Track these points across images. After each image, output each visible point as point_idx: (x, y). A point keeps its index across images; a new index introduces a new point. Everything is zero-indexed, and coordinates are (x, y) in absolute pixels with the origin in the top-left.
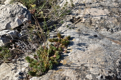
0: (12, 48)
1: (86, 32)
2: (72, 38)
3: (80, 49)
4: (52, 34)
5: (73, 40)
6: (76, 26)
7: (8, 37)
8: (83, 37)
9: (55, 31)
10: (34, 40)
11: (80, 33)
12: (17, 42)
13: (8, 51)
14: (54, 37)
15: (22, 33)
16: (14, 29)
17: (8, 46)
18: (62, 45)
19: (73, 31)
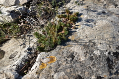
0: (20, 24)
1: (94, 8)
2: (80, 15)
3: (88, 25)
4: (60, 11)
5: (82, 17)
6: (84, 2)
8: (91, 13)
10: (43, 16)
11: (88, 9)
12: (26, 17)
13: (17, 26)
15: (31, 9)
16: (23, 5)
17: (17, 21)
18: (71, 21)
19: (81, 7)
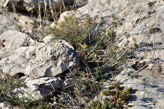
7: (47, 87)
9: (112, 81)
14: (110, 88)
